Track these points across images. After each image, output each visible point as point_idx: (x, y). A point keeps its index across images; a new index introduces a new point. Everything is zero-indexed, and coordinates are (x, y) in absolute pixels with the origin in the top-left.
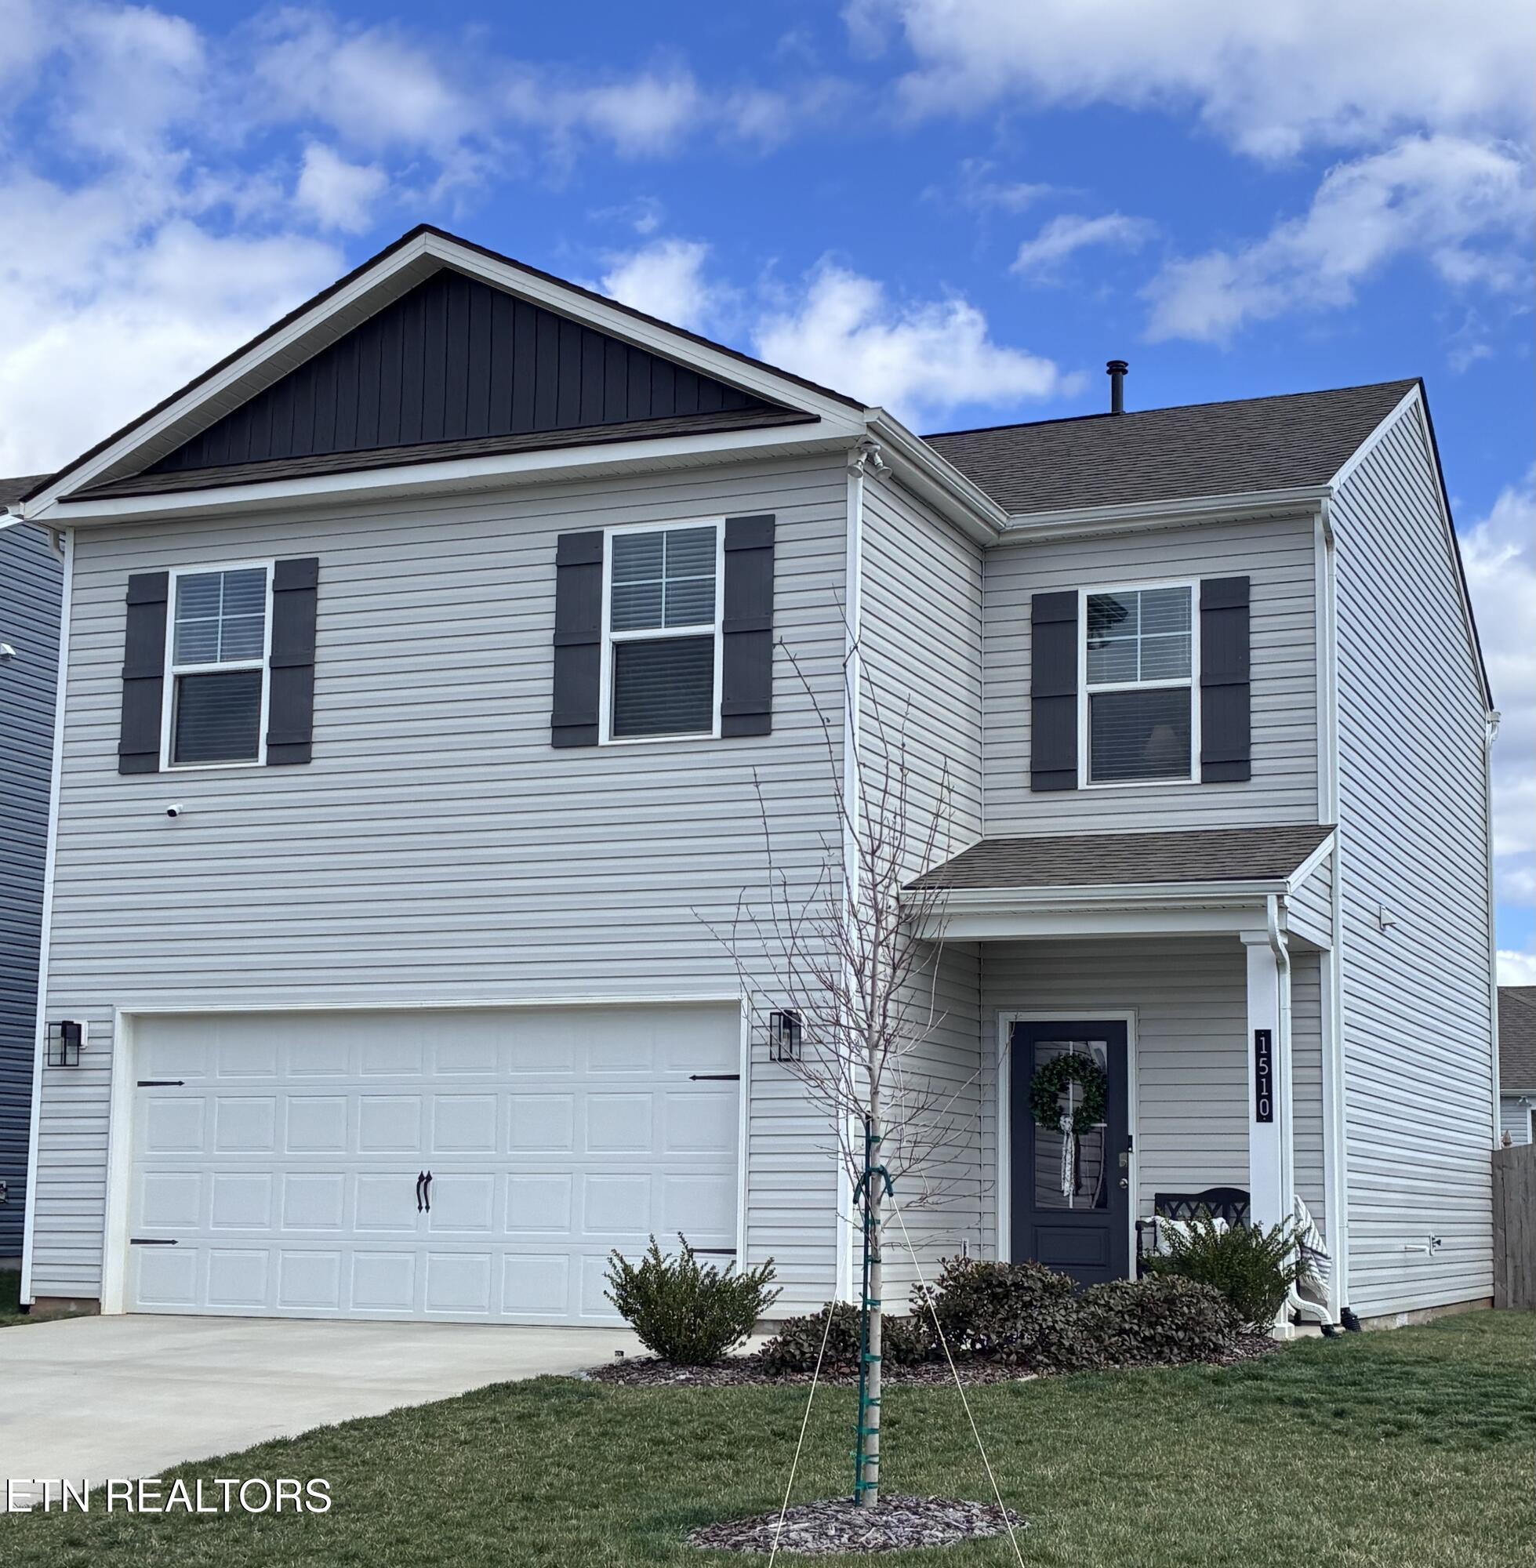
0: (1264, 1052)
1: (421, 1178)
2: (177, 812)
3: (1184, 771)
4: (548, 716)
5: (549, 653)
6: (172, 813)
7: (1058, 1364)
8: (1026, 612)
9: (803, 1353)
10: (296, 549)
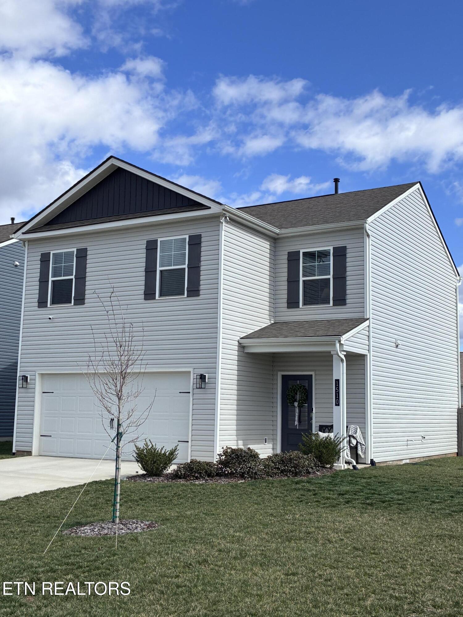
0: (337, 386)
1: (111, 419)
2: (51, 318)
3: (328, 302)
4: (143, 291)
5: (144, 274)
6: (50, 319)
7: (251, 478)
8: (286, 257)
9: (181, 474)
10: (82, 246)
